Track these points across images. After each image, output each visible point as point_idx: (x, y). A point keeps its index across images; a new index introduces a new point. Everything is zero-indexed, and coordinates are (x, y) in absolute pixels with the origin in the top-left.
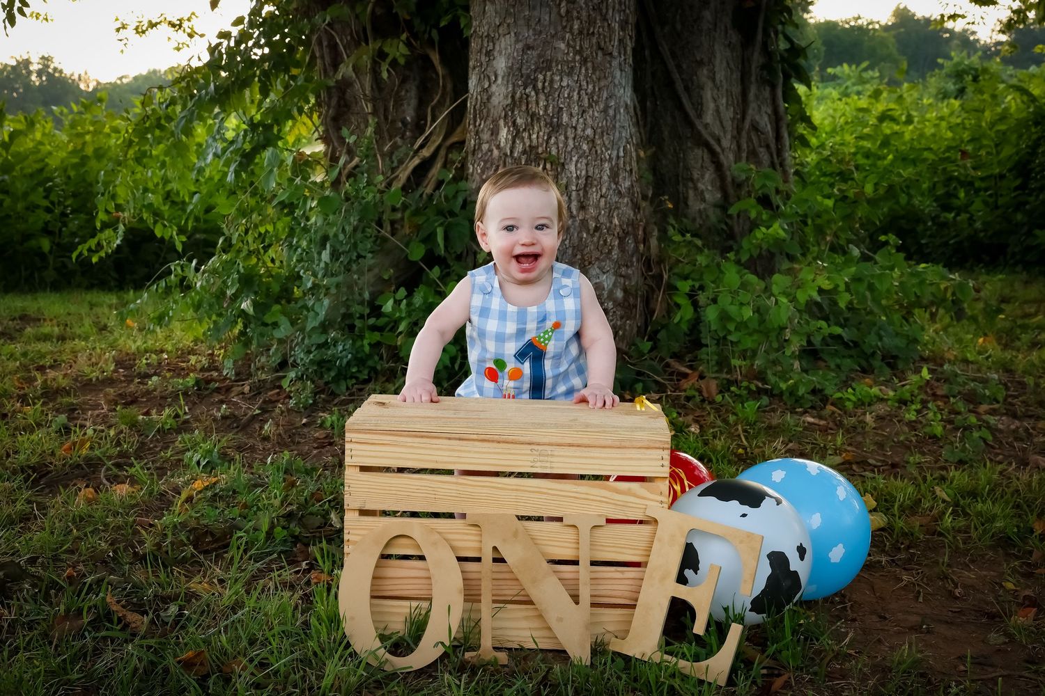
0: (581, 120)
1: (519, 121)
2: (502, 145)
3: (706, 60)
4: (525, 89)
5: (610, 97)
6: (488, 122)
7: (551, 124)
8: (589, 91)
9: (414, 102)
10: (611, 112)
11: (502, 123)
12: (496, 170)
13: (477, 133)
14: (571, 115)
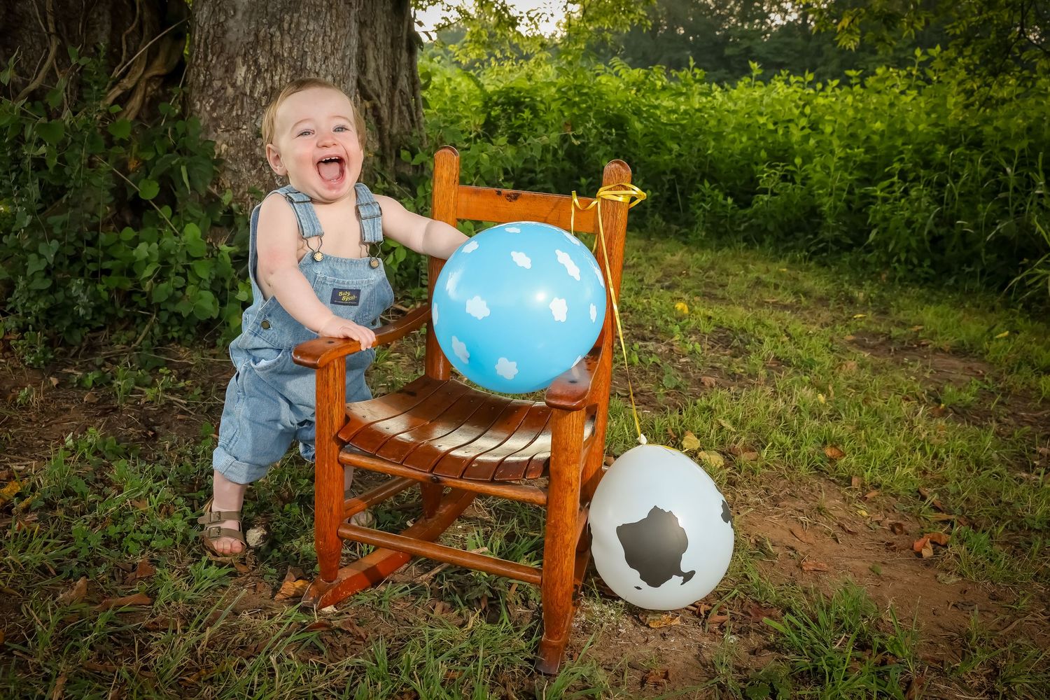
0: (324, 66)
1: (261, 61)
2: (238, 83)
3: (369, 22)
4: (270, 28)
5: (347, 46)
6: (221, 59)
7: (294, 68)
8: (332, 38)
9: (108, 27)
10: (347, 61)
11: (239, 60)
12: (231, 110)
13: (208, 69)
14: (315, 60)
